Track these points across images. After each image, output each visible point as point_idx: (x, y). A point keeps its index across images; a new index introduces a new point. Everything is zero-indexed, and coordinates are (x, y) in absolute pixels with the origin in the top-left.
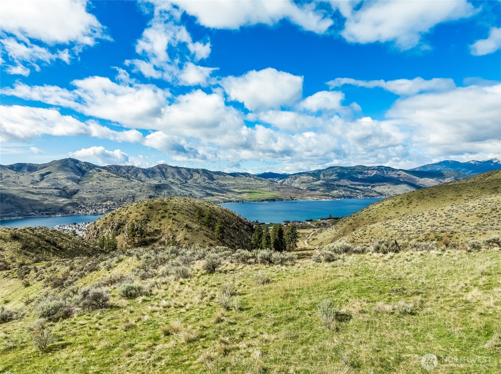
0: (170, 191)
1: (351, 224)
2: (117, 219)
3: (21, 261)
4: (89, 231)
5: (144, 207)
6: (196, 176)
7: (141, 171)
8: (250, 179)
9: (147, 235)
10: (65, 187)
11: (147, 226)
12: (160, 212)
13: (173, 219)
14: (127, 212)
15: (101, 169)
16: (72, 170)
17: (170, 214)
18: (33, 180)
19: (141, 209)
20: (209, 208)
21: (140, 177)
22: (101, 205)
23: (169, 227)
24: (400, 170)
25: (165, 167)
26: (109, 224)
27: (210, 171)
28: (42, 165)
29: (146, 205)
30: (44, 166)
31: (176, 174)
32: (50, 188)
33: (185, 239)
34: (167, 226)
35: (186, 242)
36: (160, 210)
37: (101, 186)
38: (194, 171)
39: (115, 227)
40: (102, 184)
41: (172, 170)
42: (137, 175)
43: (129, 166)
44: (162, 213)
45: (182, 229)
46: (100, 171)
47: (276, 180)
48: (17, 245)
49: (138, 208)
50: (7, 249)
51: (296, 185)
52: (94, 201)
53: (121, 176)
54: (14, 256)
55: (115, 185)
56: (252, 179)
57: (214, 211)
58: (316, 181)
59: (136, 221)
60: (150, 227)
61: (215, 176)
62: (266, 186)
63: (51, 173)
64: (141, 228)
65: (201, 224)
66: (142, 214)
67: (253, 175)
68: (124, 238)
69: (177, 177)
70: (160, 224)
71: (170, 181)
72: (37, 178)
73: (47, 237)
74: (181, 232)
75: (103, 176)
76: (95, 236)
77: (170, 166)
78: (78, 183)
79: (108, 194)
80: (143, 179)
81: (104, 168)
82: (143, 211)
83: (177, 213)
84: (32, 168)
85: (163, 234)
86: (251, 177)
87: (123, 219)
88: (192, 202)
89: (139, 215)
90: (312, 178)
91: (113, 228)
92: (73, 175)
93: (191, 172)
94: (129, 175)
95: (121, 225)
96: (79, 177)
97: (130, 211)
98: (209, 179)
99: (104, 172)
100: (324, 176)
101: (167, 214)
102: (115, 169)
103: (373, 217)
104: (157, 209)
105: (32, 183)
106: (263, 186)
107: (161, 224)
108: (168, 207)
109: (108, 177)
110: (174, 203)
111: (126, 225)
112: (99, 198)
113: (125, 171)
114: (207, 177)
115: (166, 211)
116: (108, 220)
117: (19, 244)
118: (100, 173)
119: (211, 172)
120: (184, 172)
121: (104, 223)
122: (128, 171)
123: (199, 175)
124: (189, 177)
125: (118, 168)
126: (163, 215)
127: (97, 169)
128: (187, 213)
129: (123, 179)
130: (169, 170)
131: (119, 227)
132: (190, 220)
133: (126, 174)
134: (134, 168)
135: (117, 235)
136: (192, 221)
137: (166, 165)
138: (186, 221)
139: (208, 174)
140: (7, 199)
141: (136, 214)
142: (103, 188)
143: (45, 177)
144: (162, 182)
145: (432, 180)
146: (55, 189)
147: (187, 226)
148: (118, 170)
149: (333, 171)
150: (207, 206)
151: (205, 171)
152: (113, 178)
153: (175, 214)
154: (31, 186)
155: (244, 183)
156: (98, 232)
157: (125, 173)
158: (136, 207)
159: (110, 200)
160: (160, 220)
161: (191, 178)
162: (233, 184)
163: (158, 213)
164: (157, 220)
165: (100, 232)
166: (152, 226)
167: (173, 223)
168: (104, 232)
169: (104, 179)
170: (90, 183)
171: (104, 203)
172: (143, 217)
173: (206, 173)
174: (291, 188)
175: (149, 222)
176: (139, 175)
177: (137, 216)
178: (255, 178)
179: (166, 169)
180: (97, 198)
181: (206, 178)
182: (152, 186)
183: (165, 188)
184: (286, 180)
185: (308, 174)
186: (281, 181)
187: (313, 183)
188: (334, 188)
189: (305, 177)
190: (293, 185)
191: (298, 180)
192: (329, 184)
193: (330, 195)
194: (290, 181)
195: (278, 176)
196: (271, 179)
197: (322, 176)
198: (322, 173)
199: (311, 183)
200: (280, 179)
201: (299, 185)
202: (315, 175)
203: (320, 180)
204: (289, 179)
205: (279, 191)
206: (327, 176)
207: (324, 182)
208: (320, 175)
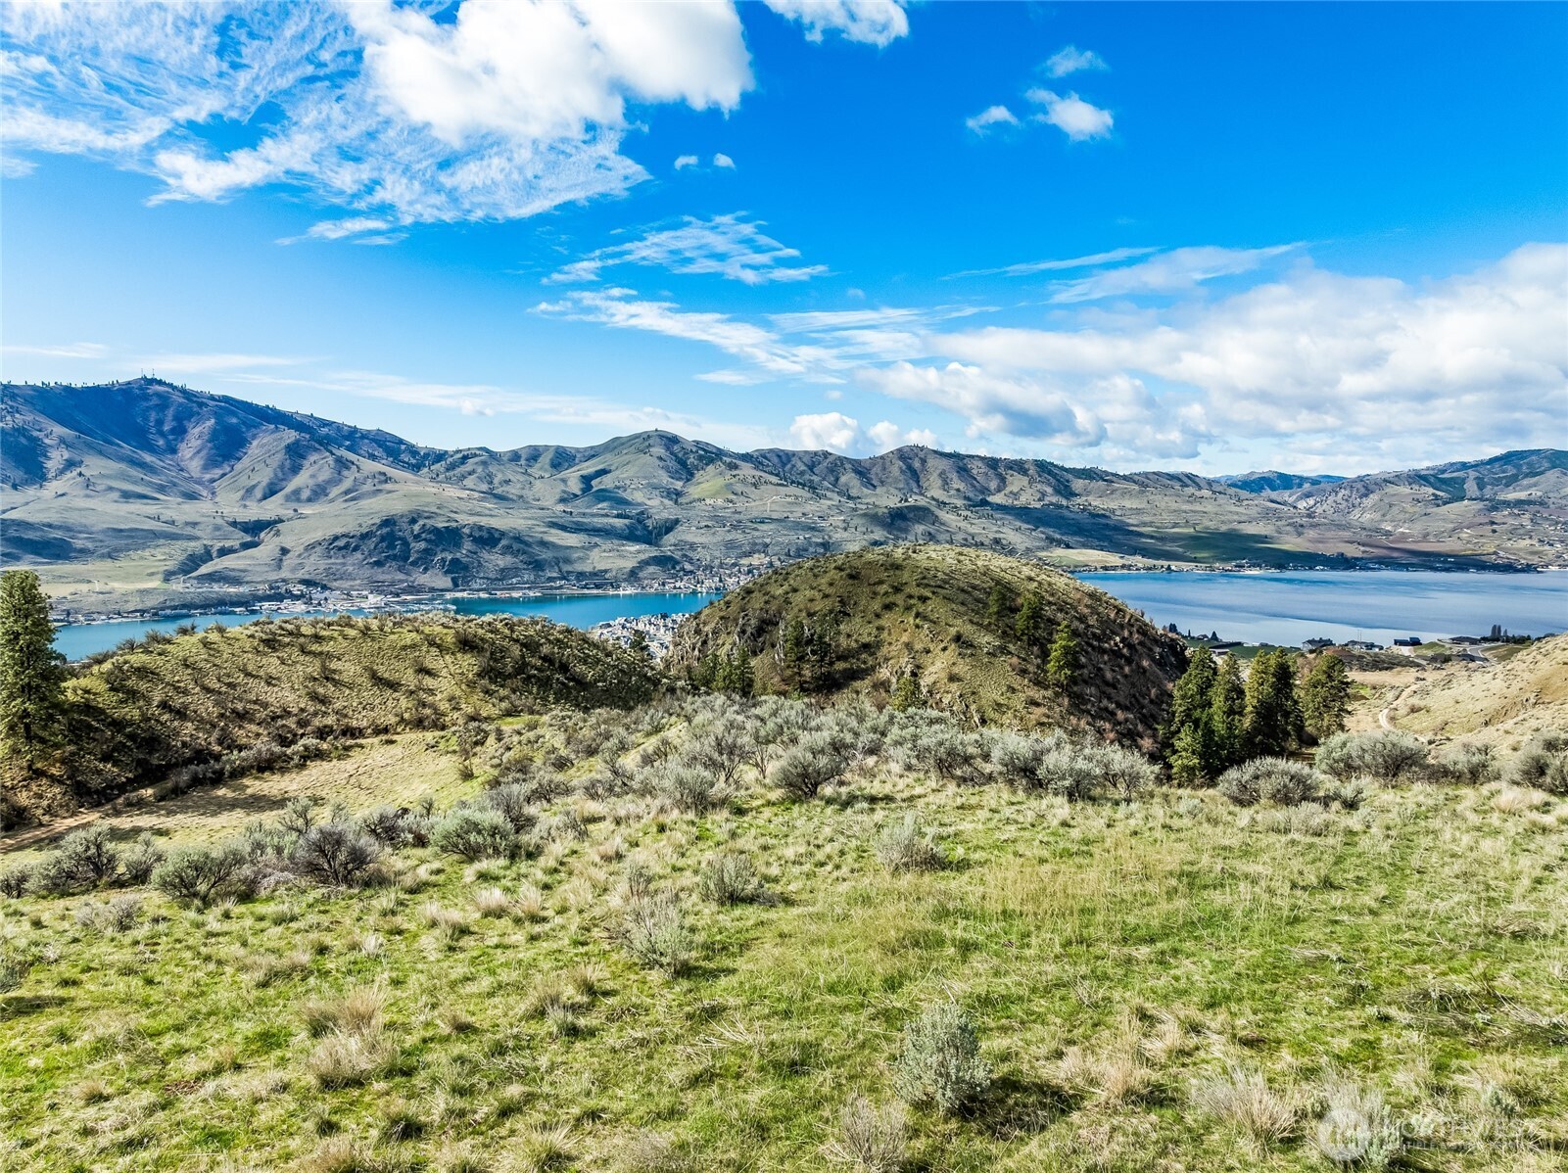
0: (932, 529)
2: (757, 606)
3: (470, 710)
4: (681, 637)
5: (833, 574)
6: (1016, 482)
7: (848, 466)
8: (1198, 493)
9: (839, 658)
10: (642, 513)
11: (839, 633)
12: (883, 588)
13: (917, 615)
14: (786, 587)
15: (738, 462)
16: (662, 464)
17: (911, 597)
18: (564, 492)
19: (824, 581)
20: (1035, 584)
21: (846, 484)
22: (734, 565)
23: (905, 638)
25: (922, 455)
26: (736, 620)
27: (1062, 469)
28: (586, 449)
29: (839, 569)
30: (592, 453)
31: (954, 476)
32: (607, 515)
33: (953, 678)
34: (899, 635)
35: (954, 687)
36: (881, 582)
37: (736, 512)
38: (1011, 468)
39: (749, 630)
40: (741, 504)
41: (944, 464)
42: (837, 479)
43: (816, 453)
44: (886, 593)
45: (942, 645)
46: (736, 467)
47: (1291, 500)
48: (469, 663)
49: (816, 576)
50: (444, 673)
51: (1367, 518)
52: (717, 554)
53: (793, 482)
54: (458, 693)
55: (774, 507)
56: (1206, 493)
57: (1052, 595)
58: (1445, 503)
59: (810, 615)
60: (849, 636)
61: (1078, 485)
62: (1257, 519)
63: (610, 472)
64: (821, 637)
65: (1004, 632)
66: (826, 596)
67: (1210, 483)
68: (774, 665)
69: (956, 486)
70: (878, 629)
71: (933, 499)
72: (575, 486)
73: (545, 650)
74: (941, 654)
75: (744, 481)
76: (696, 652)
77: (935, 452)
78: (676, 502)
79: (756, 534)
80: (854, 492)
81: (746, 457)
82: (831, 584)
83: (930, 595)
84: (562, 458)
85: (887, 660)
86: (1200, 488)
87: (773, 607)
88: (980, 563)
89: (818, 595)
90: (1431, 491)
91: (743, 632)
92: (665, 479)
93: (1001, 470)
94: (816, 479)
95: (765, 626)
96: (679, 485)
97: (795, 585)
98: (1058, 492)
99: (747, 470)
100: (1481, 487)
101: (899, 599)
102: (776, 460)
104: (872, 581)
105: (562, 500)
106: (1243, 518)
107: (880, 629)
108: (905, 576)
109: (755, 485)
110: (925, 564)
111: (782, 625)
112: (730, 545)
113: (803, 468)
114: (1050, 485)
115: (897, 590)
116: (733, 608)
117: (473, 661)
118: (734, 472)
119: (1066, 470)
120: (977, 469)
121: (722, 618)
122: (811, 468)
123: (1025, 481)
124: (993, 485)
125: (784, 459)
126: (888, 601)
127: (728, 460)
128: (962, 597)
129: (799, 491)
130: (931, 462)
131: (760, 631)
132: (971, 621)
133: (807, 477)
134: (830, 459)
135: (755, 654)
136: (977, 624)
137: (922, 449)
138: (959, 622)
139: (1054, 476)
140: (504, 542)
141: (809, 593)
142: (741, 517)
143: (593, 483)
144: (911, 501)
146: (618, 516)
147: (958, 638)
148: (784, 465)
149: (1518, 467)
150: (1031, 579)
151: (1043, 467)
152: (770, 486)
153: (924, 599)
154: (561, 507)
155: (1174, 506)
156: (705, 643)
157: (802, 473)
158: (810, 574)
159: (759, 552)
160: (878, 616)
161: (999, 491)
162: (1138, 511)
163: (875, 593)
164: (871, 616)
165: (710, 643)
166: (855, 631)
167: (917, 626)
168: (720, 642)
169: (745, 490)
170: (708, 501)
171: (745, 561)
172: (828, 604)
173: (1050, 473)
174: (1347, 527)
175: (847, 619)
176: (843, 479)
177: (812, 600)
178: (1214, 492)
179: (924, 461)
180: (726, 546)
181: (1049, 490)
182: (880, 512)
183: (919, 520)
184: (1331, 499)
185: (1418, 478)
186: (1311, 501)
187: (1436, 509)
188: (1521, 531)
189: (1405, 490)
190: (1355, 515)
191: (1373, 498)
192: (1497, 516)
193: (1502, 554)
194: (1345, 504)
195: (1300, 486)
196: (1274, 495)
197: (1471, 487)
198: (1472, 474)
199: (1428, 511)
200: (1308, 495)
201: (1377, 516)
202: (1444, 481)
203: (1462, 499)
204: (1340, 495)
205: (1300, 534)
206: (1492, 484)
207: (1480, 505)
208: (1463, 481)
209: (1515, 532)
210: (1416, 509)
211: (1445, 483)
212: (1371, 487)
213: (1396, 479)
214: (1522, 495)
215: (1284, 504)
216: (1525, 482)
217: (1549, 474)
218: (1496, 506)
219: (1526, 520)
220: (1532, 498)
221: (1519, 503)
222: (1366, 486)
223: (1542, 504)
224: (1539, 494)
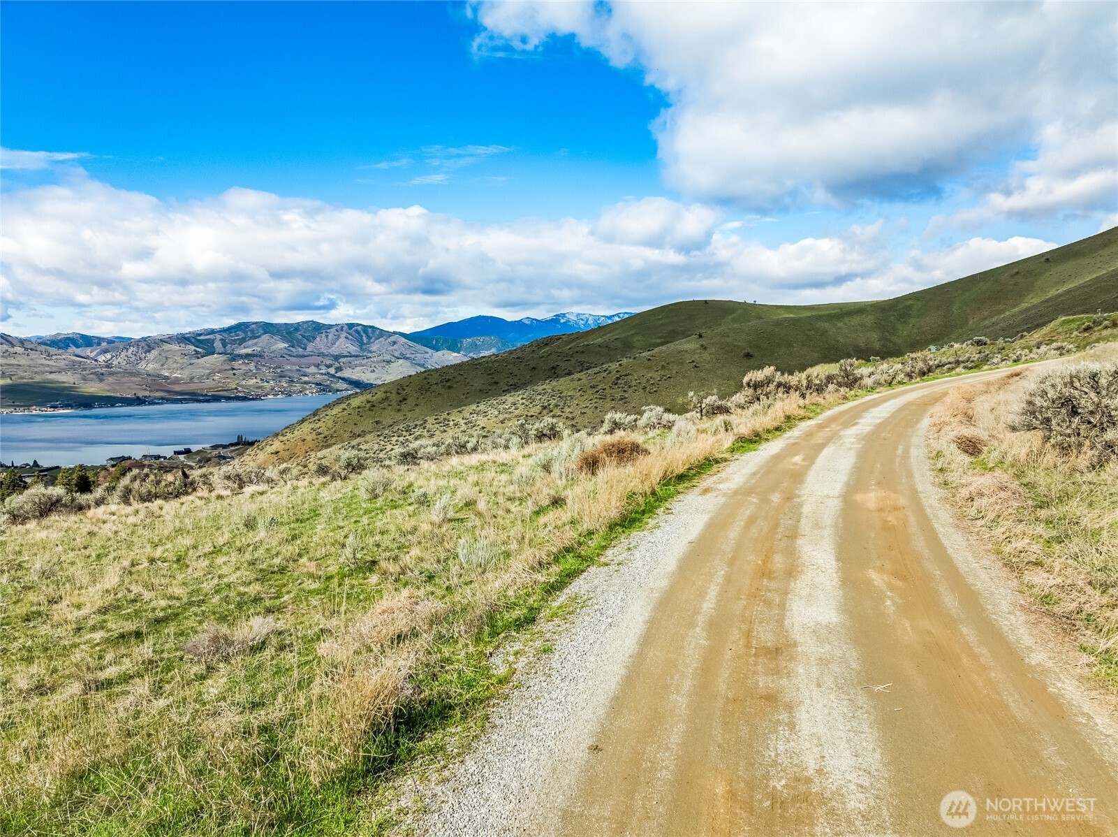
1: (277, 453)
8: (11, 350)
24: (395, 333)
47: (92, 355)
51: (151, 367)
56: (19, 349)
58: (203, 356)
62: (64, 370)
67: (22, 342)
86: (13, 346)
90: (193, 348)
100: (224, 345)
103: (326, 433)
145: (456, 354)
149: (245, 332)
174: (137, 374)
178: (26, 349)
184: (123, 354)
185: (183, 339)
186: (108, 356)
187: (197, 361)
188: (250, 374)
189: (175, 347)
190: (142, 365)
191: (154, 353)
192: (236, 364)
193: (240, 389)
194: (134, 357)
195: (99, 344)
196: (78, 351)
197: (218, 345)
198: (218, 337)
199: (192, 362)
200: (105, 351)
201: (157, 366)
202: (201, 341)
203: (213, 353)
204: (130, 351)
205: (101, 380)
206: (231, 344)
207: (224, 358)
208: (213, 341)
209: (246, 375)
210: (185, 360)
211: (201, 343)
212: (152, 345)
213: (169, 340)
214: (249, 351)
215: (87, 357)
216: (250, 342)
217: (263, 337)
218: (234, 358)
219: (252, 366)
220: (255, 352)
221: (247, 356)
222: (148, 344)
223: (260, 356)
224: (259, 349)
